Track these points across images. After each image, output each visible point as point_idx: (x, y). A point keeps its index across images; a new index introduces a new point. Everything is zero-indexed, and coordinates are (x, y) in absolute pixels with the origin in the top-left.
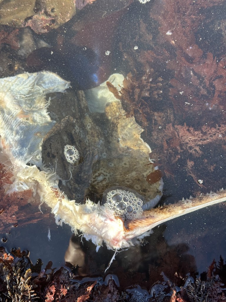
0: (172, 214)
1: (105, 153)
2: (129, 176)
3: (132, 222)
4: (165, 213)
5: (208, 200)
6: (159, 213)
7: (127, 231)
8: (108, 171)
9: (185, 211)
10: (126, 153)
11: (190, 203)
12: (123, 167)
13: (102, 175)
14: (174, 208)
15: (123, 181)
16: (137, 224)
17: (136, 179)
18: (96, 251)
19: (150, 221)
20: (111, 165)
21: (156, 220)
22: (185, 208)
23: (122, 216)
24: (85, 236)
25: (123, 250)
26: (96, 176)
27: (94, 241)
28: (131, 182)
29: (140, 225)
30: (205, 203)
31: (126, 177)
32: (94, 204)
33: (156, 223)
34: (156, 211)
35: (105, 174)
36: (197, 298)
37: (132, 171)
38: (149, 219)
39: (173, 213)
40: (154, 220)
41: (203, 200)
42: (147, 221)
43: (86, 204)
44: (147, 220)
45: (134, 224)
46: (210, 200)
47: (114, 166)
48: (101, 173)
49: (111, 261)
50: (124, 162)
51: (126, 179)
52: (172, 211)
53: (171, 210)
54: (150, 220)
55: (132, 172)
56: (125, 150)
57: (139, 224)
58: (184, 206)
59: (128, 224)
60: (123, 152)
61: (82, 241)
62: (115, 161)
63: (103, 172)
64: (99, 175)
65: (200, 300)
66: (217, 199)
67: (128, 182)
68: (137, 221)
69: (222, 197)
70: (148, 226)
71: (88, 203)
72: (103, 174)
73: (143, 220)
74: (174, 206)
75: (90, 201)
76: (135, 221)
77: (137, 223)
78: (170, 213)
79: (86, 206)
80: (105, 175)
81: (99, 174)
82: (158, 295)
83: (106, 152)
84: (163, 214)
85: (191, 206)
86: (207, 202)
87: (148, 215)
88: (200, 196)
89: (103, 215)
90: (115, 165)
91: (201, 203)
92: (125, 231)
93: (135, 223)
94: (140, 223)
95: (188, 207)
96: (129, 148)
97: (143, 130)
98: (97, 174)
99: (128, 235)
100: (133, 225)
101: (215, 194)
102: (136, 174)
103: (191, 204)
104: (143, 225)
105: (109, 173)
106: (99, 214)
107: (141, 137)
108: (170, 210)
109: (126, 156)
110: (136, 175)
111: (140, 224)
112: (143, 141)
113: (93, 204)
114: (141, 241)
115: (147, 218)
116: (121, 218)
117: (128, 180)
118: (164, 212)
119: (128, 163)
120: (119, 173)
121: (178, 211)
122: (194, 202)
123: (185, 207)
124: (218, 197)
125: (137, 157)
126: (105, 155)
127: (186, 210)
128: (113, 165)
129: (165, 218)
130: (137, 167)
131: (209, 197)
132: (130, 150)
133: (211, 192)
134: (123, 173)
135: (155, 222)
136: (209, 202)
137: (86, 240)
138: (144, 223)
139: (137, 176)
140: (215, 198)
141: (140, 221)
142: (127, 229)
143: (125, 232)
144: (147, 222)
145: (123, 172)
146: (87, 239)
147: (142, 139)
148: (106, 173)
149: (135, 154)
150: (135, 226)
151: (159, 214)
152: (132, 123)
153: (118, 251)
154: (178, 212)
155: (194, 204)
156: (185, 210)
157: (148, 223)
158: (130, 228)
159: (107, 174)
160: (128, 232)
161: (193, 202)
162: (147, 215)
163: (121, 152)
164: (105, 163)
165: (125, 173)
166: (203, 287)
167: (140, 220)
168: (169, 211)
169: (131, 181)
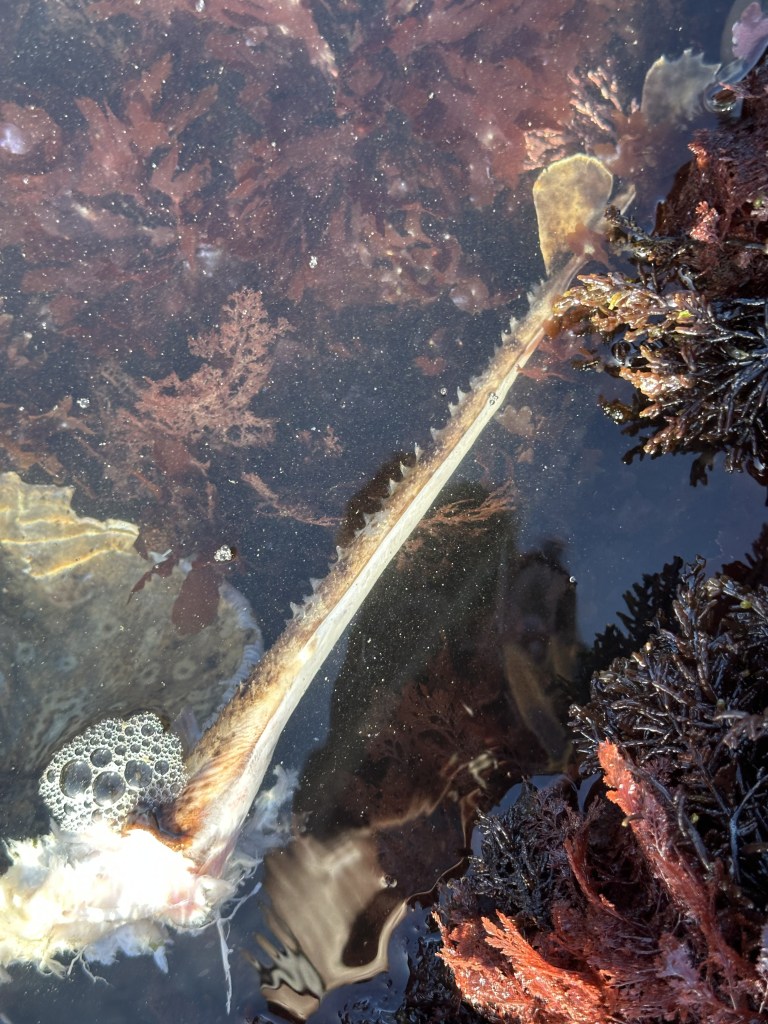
0: (284, 684)
1: (22, 646)
2: (143, 655)
3: (178, 805)
4: (260, 696)
5: (365, 552)
6: (243, 709)
7: (184, 842)
8: (70, 693)
9: (316, 640)
10: (84, 593)
11: (318, 604)
12: (106, 641)
13: (56, 716)
14: (278, 659)
15: (135, 684)
16: (199, 796)
17: (167, 648)
18: (162, 971)
19: (233, 758)
20: (67, 664)
21: (247, 739)
22: (312, 632)
23: (134, 812)
24: (91, 958)
25: (243, 900)
26: (41, 735)
27: (131, 949)
28: (156, 667)
29: (212, 794)
30: (364, 566)
31: (136, 666)
32: (39, 842)
33: (258, 746)
34: (232, 713)
35: (65, 705)
36: (504, 882)
37: (142, 633)
38: (224, 753)
39: (285, 677)
40: (245, 744)
41: (351, 565)
42: (225, 764)
43: (16, 861)
44: (220, 760)
45: (191, 806)
46: (373, 545)
47: (79, 660)
48: (53, 713)
49: (227, 966)
50: (101, 626)
51: (140, 670)
52: (279, 673)
53: (272, 674)
54: (230, 756)
55: (142, 637)
56: (73, 589)
57: (207, 794)
58: (305, 629)
59: (171, 819)
60: (71, 598)
61: (95, 979)
62: (73, 643)
63: (53, 706)
64: (50, 722)
65: (514, 884)
66: (392, 527)
67: (149, 674)
68: (193, 790)
69: (401, 507)
70: (238, 775)
71: (17, 854)
72: (59, 711)
73: (211, 772)
74: (277, 652)
75: (18, 843)
76: (186, 797)
77: (197, 794)
78: (274, 685)
79: (20, 869)
80: (65, 711)
81: (45, 721)
82: (417, 956)
83: (24, 639)
84: (258, 703)
85: (327, 612)
86: (368, 561)
87: (217, 744)
88: (340, 558)
89: (87, 855)
90: (78, 655)
91: (350, 580)
92: (180, 848)
93: (189, 801)
94: (206, 786)
95: (320, 622)
96: (80, 573)
97: (69, 491)
98: (40, 727)
99: (204, 852)
100: (191, 812)
101: (380, 515)
102: (159, 632)
103: (321, 606)
104: (221, 786)
105: (78, 693)
106: (69, 862)
107: (80, 515)
108: (269, 673)
109: (89, 603)
110: (161, 637)
111: (209, 790)
112: (94, 522)
113: (35, 843)
114: (279, 830)
115: (217, 753)
116: (134, 823)
117: (145, 671)
118: (256, 695)
119: (113, 620)
120: (107, 669)
121: (294, 661)
122: (326, 591)
123: (309, 627)
124: (390, 520)
125: (125, 582)
126: (26, 651)
127: (319, 637)
128: (72, 660)
129: (270, 709)
130: (146, 609)
131: (364, 539)
132: (89, 576)
133: (367, 518)
134: (119, 661)
135: (253, 747)
136: (371, 555)
137: (106, 965)
138: (216, 777)
139: (165, 637)
140: (386, 528)
141: (201, 783)
142: (179, 841)
143: (181, 852)
144: (226, 768)
145: (117, 657)
146: (107, 959)
147: (87, 520)
148: (68, 699)
149: (113, 576)
150: (196, 809)
151: (244, 714)
152: (21, 496)
153: (224, 920)
154: (296, 662)
155: (330, 596)
156: (312, 638)
157: (231, 770)
158: (185, 827)
159: (73, 701)
160: (191, 845)
161: (324, 596)
162: (213, 744)
163: (67, 605)
164: (44, 674)
165: (127, 657)
166: (500, 833)
167: (201, 779)
168: (269, 682)
169: (155, 665)
